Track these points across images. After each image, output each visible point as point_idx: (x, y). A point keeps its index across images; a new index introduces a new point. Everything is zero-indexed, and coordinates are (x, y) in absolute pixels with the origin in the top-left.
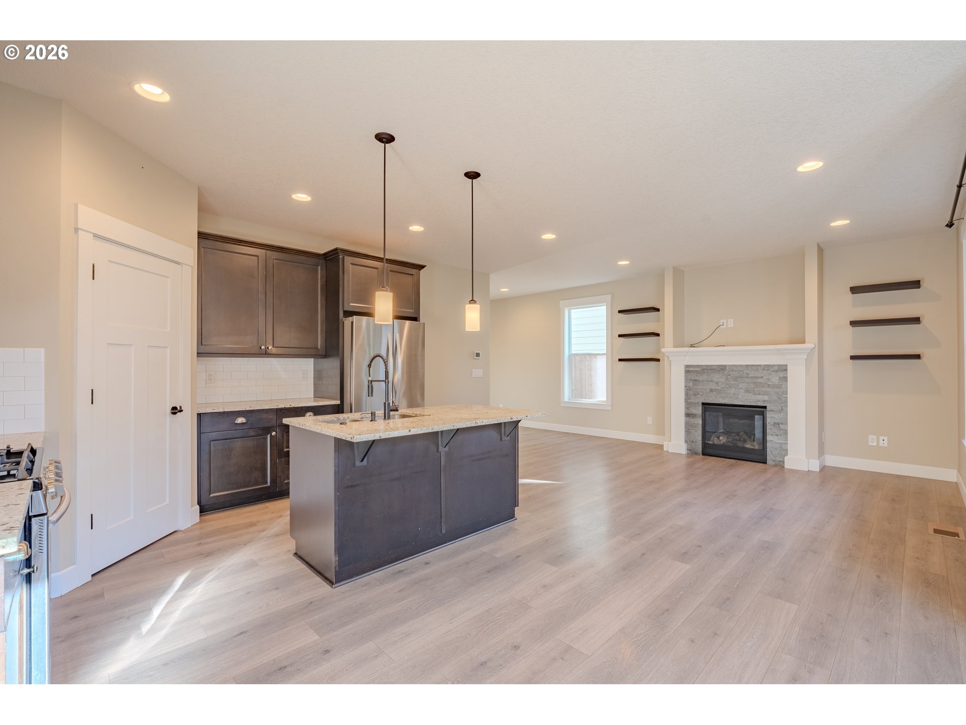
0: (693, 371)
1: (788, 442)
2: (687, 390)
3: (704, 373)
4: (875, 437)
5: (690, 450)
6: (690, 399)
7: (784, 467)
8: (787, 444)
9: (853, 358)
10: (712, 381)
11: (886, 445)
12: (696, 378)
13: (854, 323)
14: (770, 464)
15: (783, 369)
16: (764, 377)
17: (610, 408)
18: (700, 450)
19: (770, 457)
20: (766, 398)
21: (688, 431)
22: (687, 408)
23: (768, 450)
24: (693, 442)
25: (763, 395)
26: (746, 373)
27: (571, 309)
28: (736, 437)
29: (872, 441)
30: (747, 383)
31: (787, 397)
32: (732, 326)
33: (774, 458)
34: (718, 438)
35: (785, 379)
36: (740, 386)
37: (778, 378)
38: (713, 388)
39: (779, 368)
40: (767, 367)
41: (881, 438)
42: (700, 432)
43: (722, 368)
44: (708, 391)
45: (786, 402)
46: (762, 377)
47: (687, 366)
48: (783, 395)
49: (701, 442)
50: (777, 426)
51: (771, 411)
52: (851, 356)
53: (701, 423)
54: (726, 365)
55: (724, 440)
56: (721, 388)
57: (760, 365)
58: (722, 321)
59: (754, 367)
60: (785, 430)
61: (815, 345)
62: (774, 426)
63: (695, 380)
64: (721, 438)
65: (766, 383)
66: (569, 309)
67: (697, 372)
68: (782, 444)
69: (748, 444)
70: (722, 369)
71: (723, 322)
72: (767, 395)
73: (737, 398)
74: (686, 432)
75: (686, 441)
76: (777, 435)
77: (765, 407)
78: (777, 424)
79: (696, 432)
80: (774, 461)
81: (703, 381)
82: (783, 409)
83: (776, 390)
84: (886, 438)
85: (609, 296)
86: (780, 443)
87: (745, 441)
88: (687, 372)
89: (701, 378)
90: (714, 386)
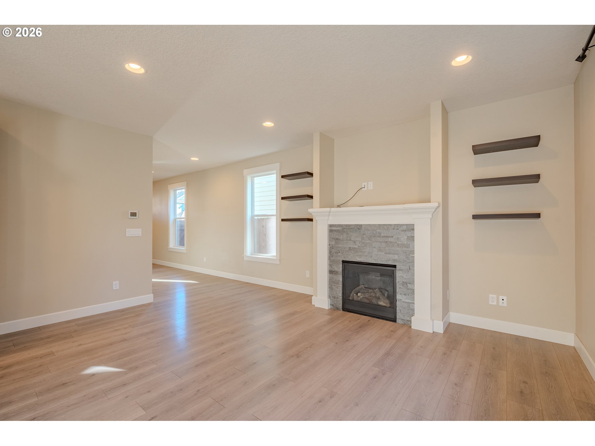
0: (335, 230)
1: (415, 302)
2: (330, 248)
3: (344, 232)
4: (495, 296)
5: (333, 305)
6: (332, 257)
7: (411, 327)
8: (414, 304)
9: (475, 217)
10: (350, 240)
11: (505, 305)
12: (337, 237)
13: (477, 183)
14: (399, 323)
15: (410, 228)
16: (394, 237)
17: (278, 263)
18: (340, 306)
19: (399, 316)
20: (396, 257)
21: (331, 288)
22: (330, 265)
23: (397, 308)
24: (334, 298)
25: (393, 254)
26: (379, 232)
27: (254, 177)
28: (372, 294)
29: (493, 299)
30: (380, 242)
31: (414, 257)
32: (372, 188)
33: (402, 317)
34: (357, 294)
35: (412, 238)
36: (374, 245)
37: (406, 237)
38: (352, 246)
39: (407, 227)
40: (397, 227)
41: (501, 298)
42: (340, 289)
43: (359, 227)
44: (347, 249)
45: (413, 262)
46: (392, 237)
47: (331, 226)
48: (411, 255)
49: (341, 298)
50: (406, 285)
51: (400, 270)
52: (473, 216)
53: (341, 280)
54: (362, 225)
55: (361, 297)
56: (359, 246)
57: (390, 225)
58: (363, 184)
59: (386, 226)
60: (411, 289)
61: (439, 204)
62: (403, 285)
63: (337, 239)
64: (359, 294)
65: (396, 243)
66: (252, 177)
67: (338, 231)
68: (410, 303)
69: (381, 301)
70: (359, 229)
71: (365, 185)
72: (396, 254)
73: (371, 257)
74: (330, 288)
75: (330, 297)
76: (405, 295)
77: (395, 266)
78: (405, 284)
79: (338, 288)
80: (403, 320)
81: (343, 240)
82: (410, 268)
83: (404, 249)
84: (505, 298)
85: (278, 165)
86: (408, 302)
87: (379, 298)
88: (331, 231)
89: (341, 237)
90: (352, 245)
